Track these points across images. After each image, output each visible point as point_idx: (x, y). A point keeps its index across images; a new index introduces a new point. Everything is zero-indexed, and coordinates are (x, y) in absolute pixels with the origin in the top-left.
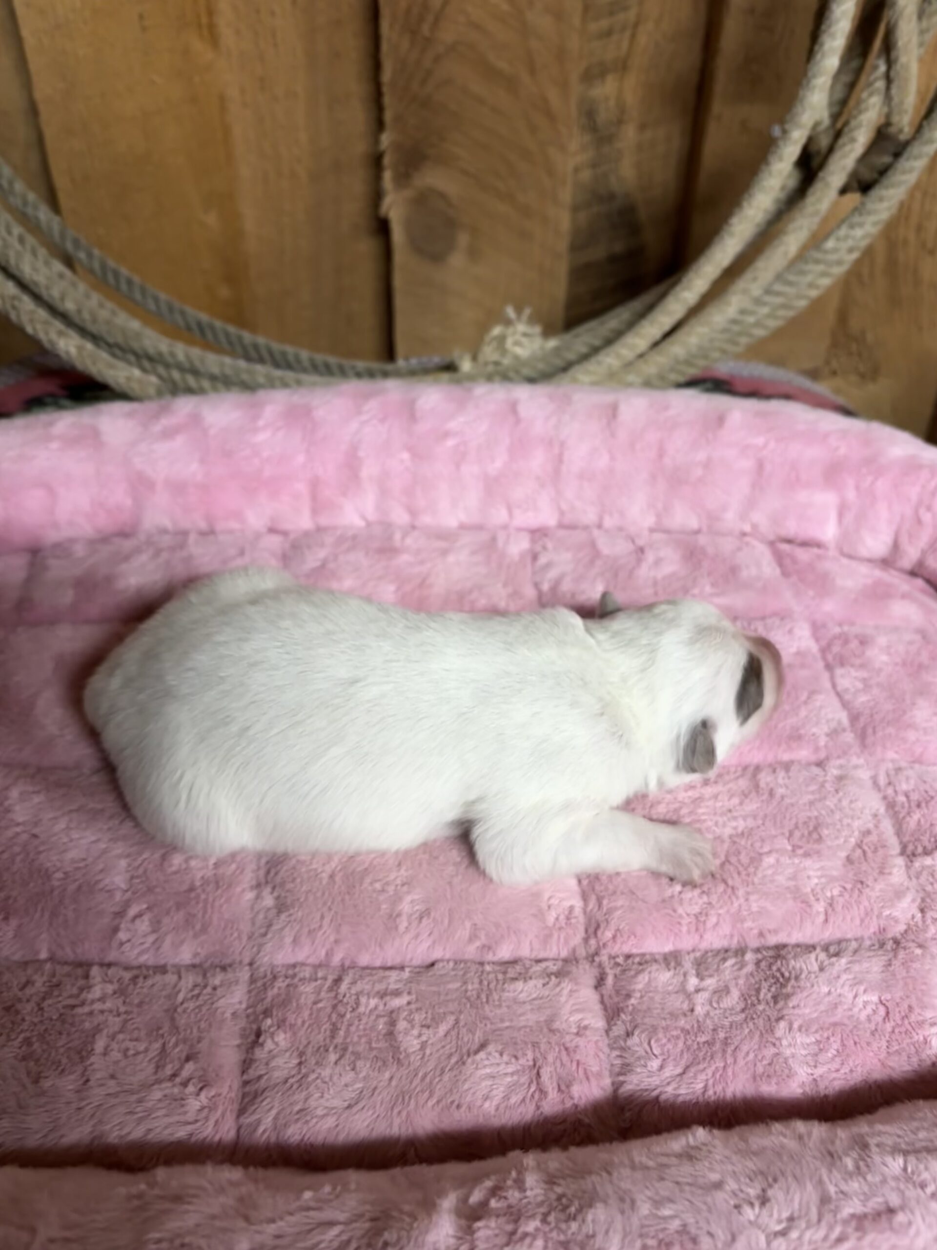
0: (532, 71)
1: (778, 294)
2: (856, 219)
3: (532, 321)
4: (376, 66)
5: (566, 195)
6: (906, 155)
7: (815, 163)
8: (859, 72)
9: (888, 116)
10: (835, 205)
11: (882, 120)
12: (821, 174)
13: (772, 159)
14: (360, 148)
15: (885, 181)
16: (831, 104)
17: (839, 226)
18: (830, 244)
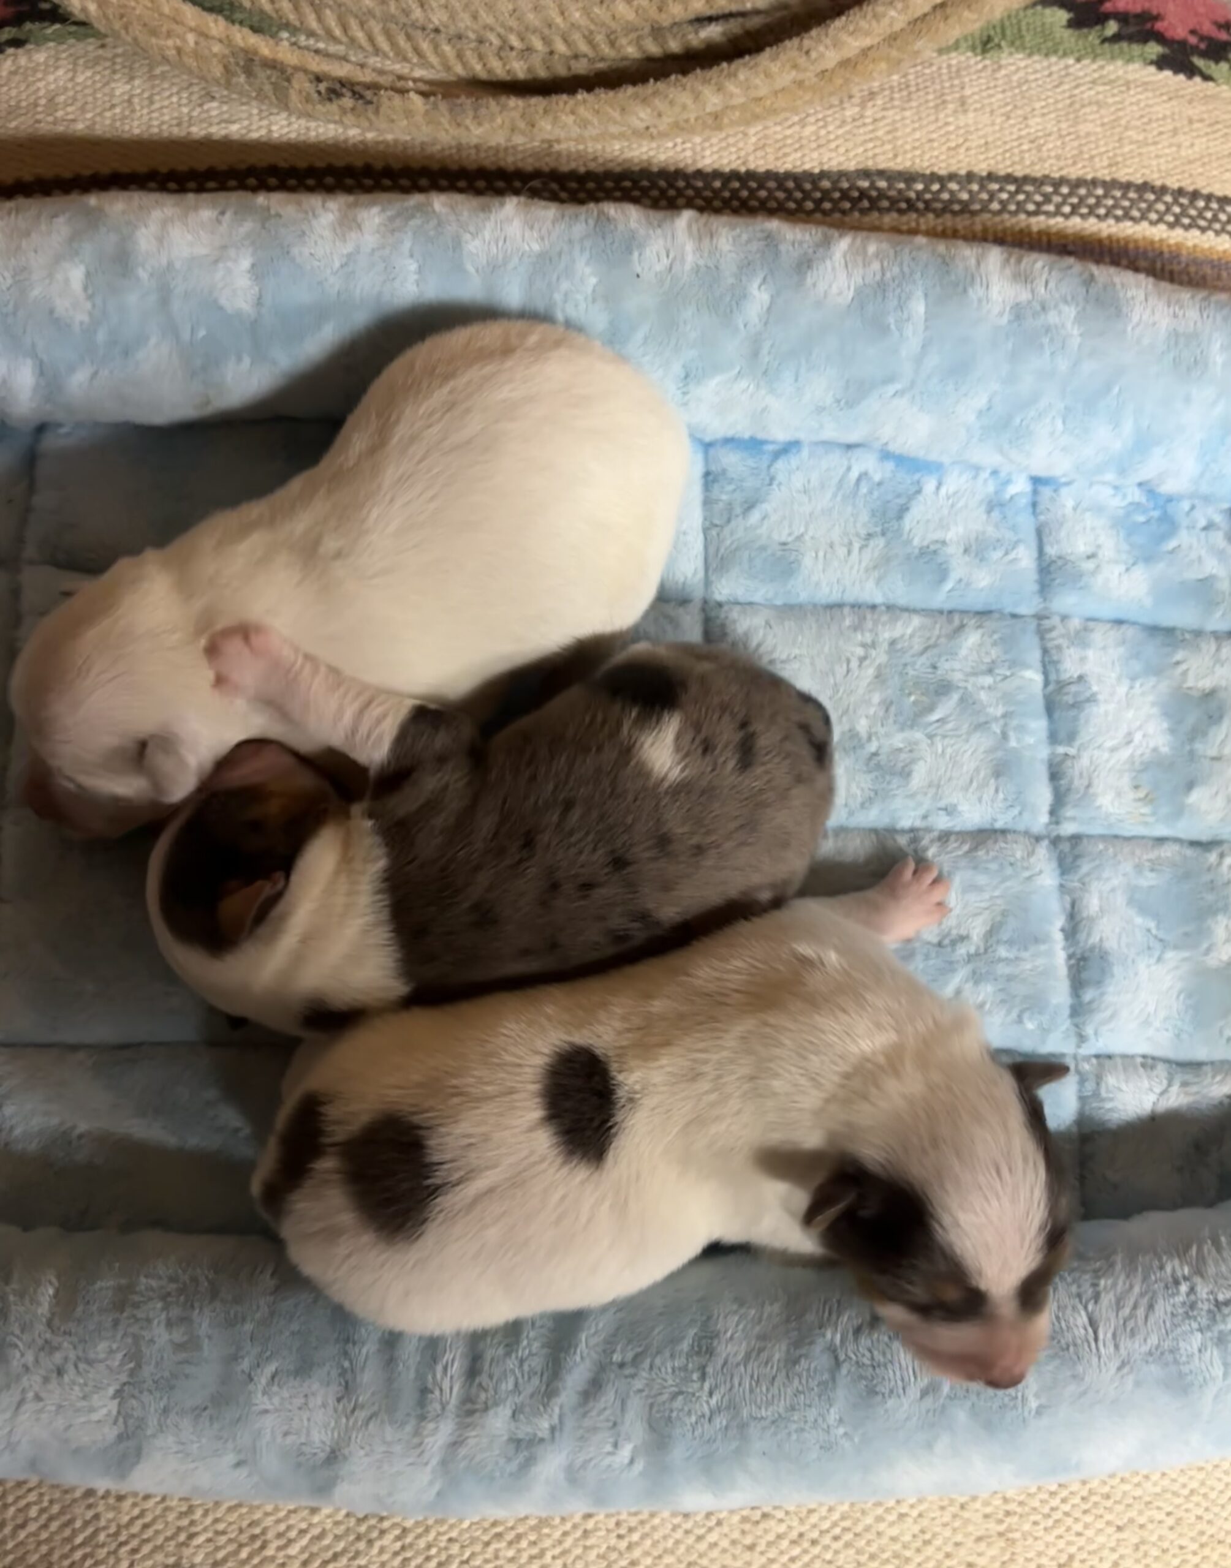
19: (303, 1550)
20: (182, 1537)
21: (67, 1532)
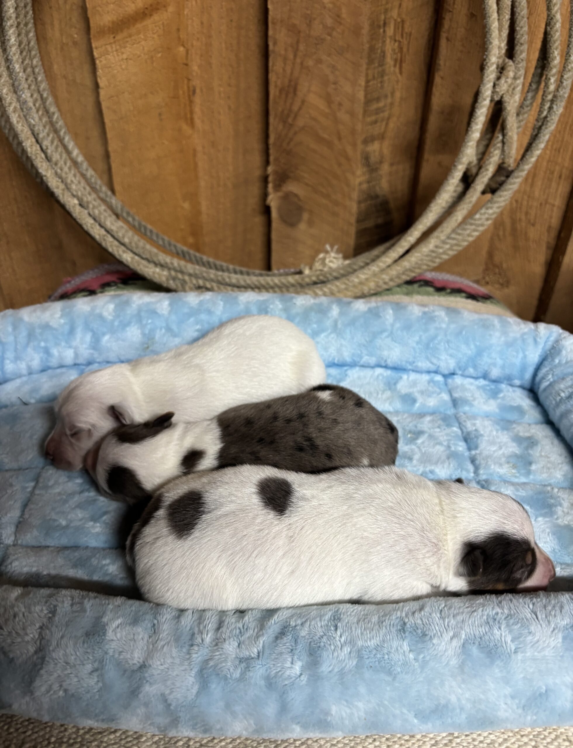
0: (340, 139)
1: (454, 239)
2: (489, 205)
3: (338, 252)
4: (266, 136)
5: (355, 195)
6: (511, 176)
7: (471, 179)
8: (490, 140)
9: (503, 159)
10: (479, 200)
11: (501, 161)
12: (472, 185)
13: (449, 178)
14: (257, 173)
15: (502, 188)
16: (477, 154)
17: (481, 208)
18: (477, 216)
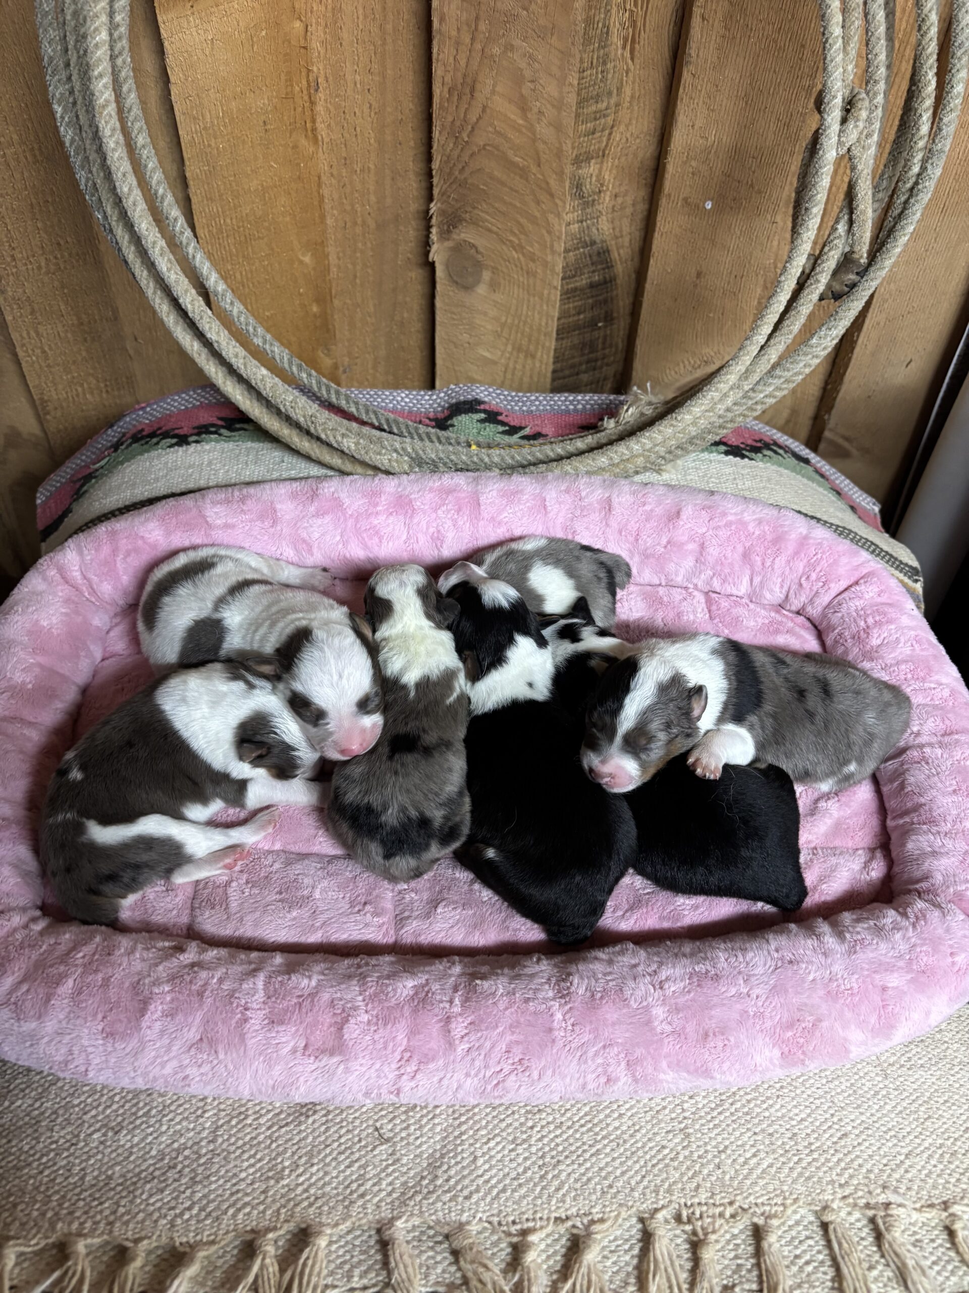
0: (539, 163)
4: (429, 158)
19: (268, 1121)
20: (199, 1112)
21: (134, 1110)
